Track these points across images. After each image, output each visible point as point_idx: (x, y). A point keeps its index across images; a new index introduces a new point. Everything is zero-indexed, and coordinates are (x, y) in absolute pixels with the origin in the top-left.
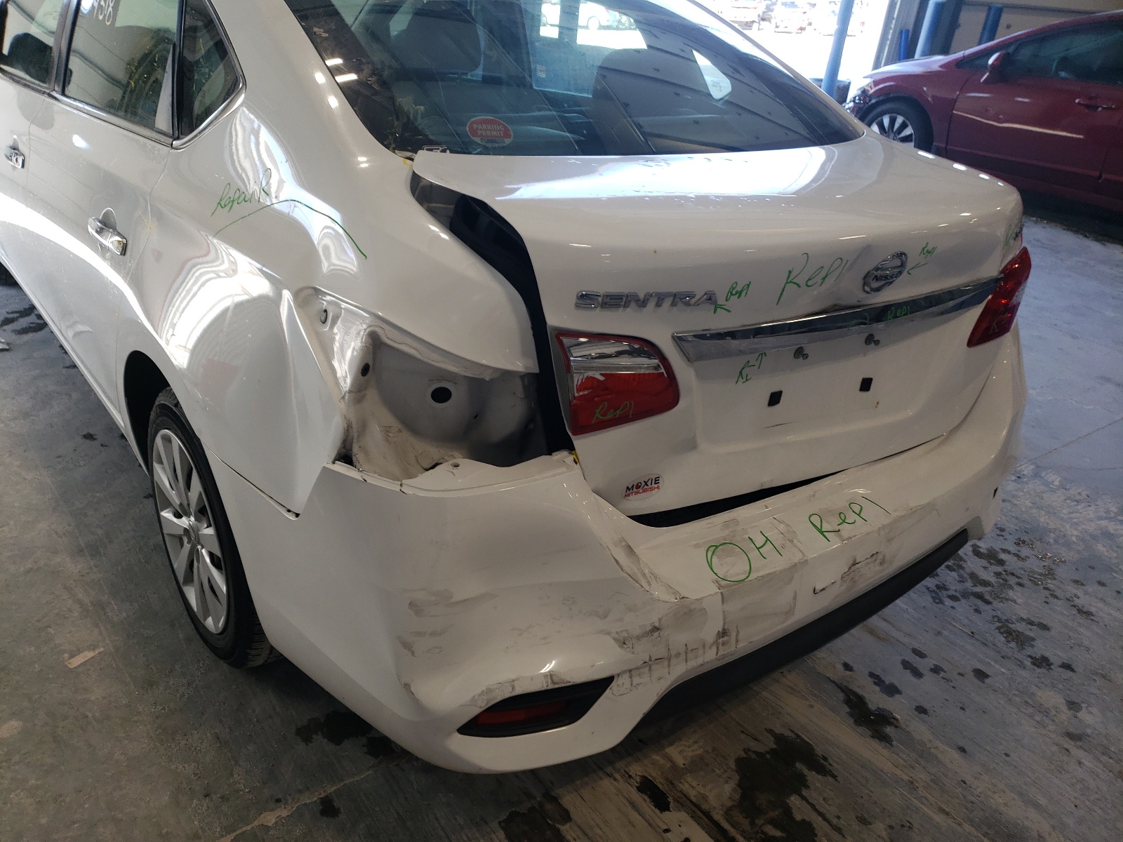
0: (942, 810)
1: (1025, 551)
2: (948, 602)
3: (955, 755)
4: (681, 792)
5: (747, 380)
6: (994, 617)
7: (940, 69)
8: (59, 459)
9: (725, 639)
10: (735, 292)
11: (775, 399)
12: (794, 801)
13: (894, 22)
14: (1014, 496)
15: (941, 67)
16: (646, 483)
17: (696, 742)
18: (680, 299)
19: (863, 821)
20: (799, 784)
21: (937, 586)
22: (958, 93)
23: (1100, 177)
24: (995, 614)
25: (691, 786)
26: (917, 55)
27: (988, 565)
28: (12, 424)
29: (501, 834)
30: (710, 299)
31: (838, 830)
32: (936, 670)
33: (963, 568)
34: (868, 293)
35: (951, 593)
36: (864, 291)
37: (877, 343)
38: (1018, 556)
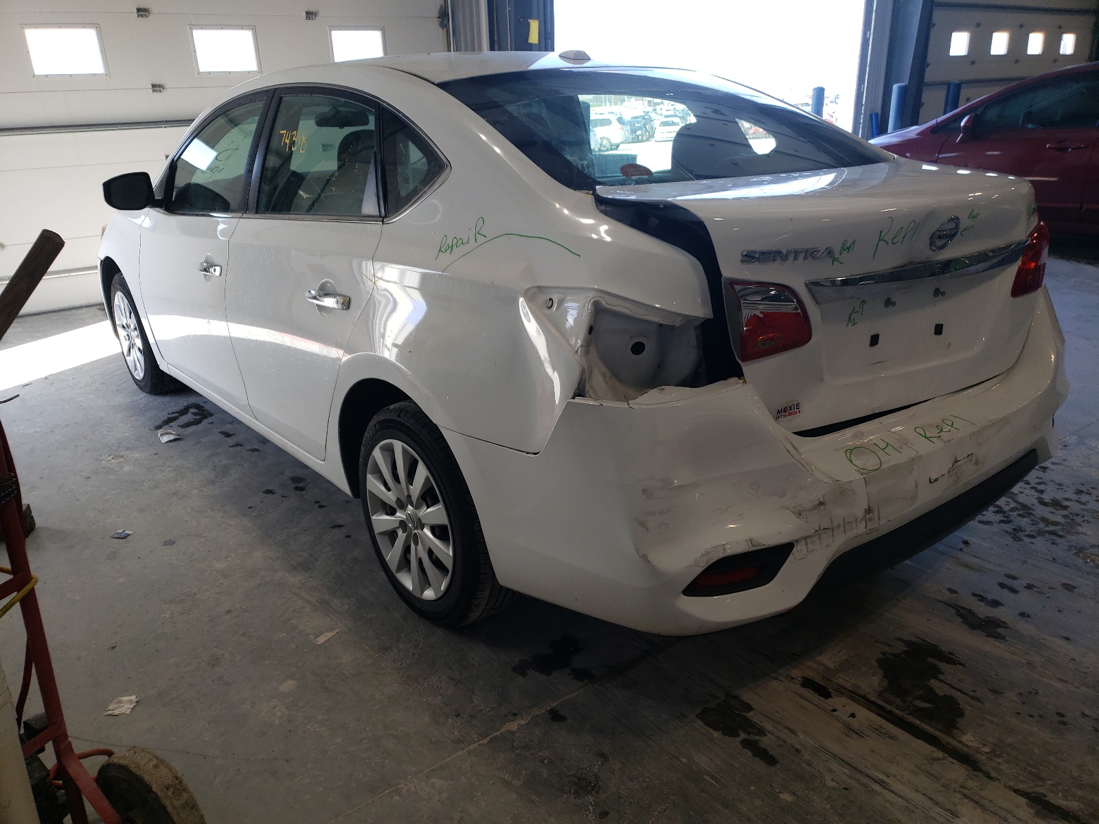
0: (1061, 680)
1: (1084, 498)
2: (1027, 540)
3: (1063, 643)
4: (838, 685)
5: (854, 324)
6: (1070, 546)
7: (917, 137)
8: (252, 509)
9: (871, 515)
10: (846, 248)
11: (874, 340)
12: (934, 683)
13: (863, 108)
14: (1065, 460)
15: (918, 134)
16: (790, 408)
17: (839, 652)
18: (810, 254)
19: (995, 691)
20: (935, 672)
21: (1014, 529)
22: (937, 155)
23: (1081, 208)
24: (1070, 544)
25: (845, 680)
26: (889, 131)
27: (1054, 511)
28: (205, 489)
29: (700, 723)
30: (830, 253)
31: (978, 700)
32: (1029, 587)
33: (1034, 515)
34: (934, 251)
35: (1027, 533)
36: (932, 249)
37: (943, 293)
38: (1080, 502)
